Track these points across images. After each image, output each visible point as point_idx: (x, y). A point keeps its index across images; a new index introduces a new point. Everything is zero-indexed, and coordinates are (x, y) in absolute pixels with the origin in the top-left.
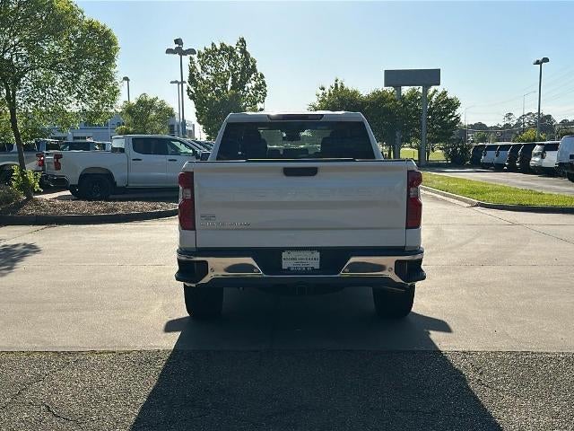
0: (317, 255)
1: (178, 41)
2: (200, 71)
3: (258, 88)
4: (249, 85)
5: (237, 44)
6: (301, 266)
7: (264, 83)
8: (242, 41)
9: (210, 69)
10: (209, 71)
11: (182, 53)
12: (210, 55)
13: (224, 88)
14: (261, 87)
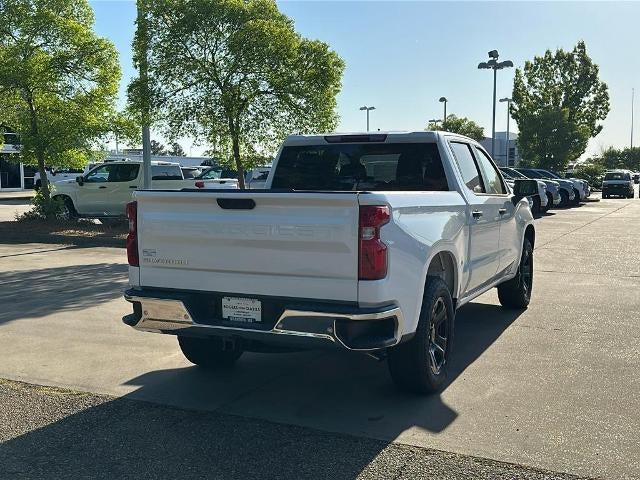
0: (258, 304)
1: (493, 54)
2: (526, 85)
3: (598, 101)
4: (586, 99)
5: (575, 51)
6: (241, 317)
7: (606, 95)
8: (582, 46)
9: (538, 81)
10: (537, 84)
11: (497, 66)
12: (541, 66)
13: (556, 103)
14: (602, 100)
